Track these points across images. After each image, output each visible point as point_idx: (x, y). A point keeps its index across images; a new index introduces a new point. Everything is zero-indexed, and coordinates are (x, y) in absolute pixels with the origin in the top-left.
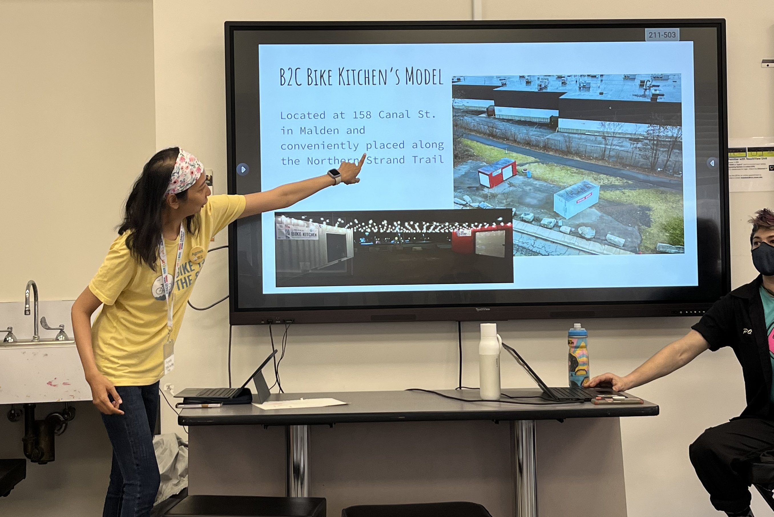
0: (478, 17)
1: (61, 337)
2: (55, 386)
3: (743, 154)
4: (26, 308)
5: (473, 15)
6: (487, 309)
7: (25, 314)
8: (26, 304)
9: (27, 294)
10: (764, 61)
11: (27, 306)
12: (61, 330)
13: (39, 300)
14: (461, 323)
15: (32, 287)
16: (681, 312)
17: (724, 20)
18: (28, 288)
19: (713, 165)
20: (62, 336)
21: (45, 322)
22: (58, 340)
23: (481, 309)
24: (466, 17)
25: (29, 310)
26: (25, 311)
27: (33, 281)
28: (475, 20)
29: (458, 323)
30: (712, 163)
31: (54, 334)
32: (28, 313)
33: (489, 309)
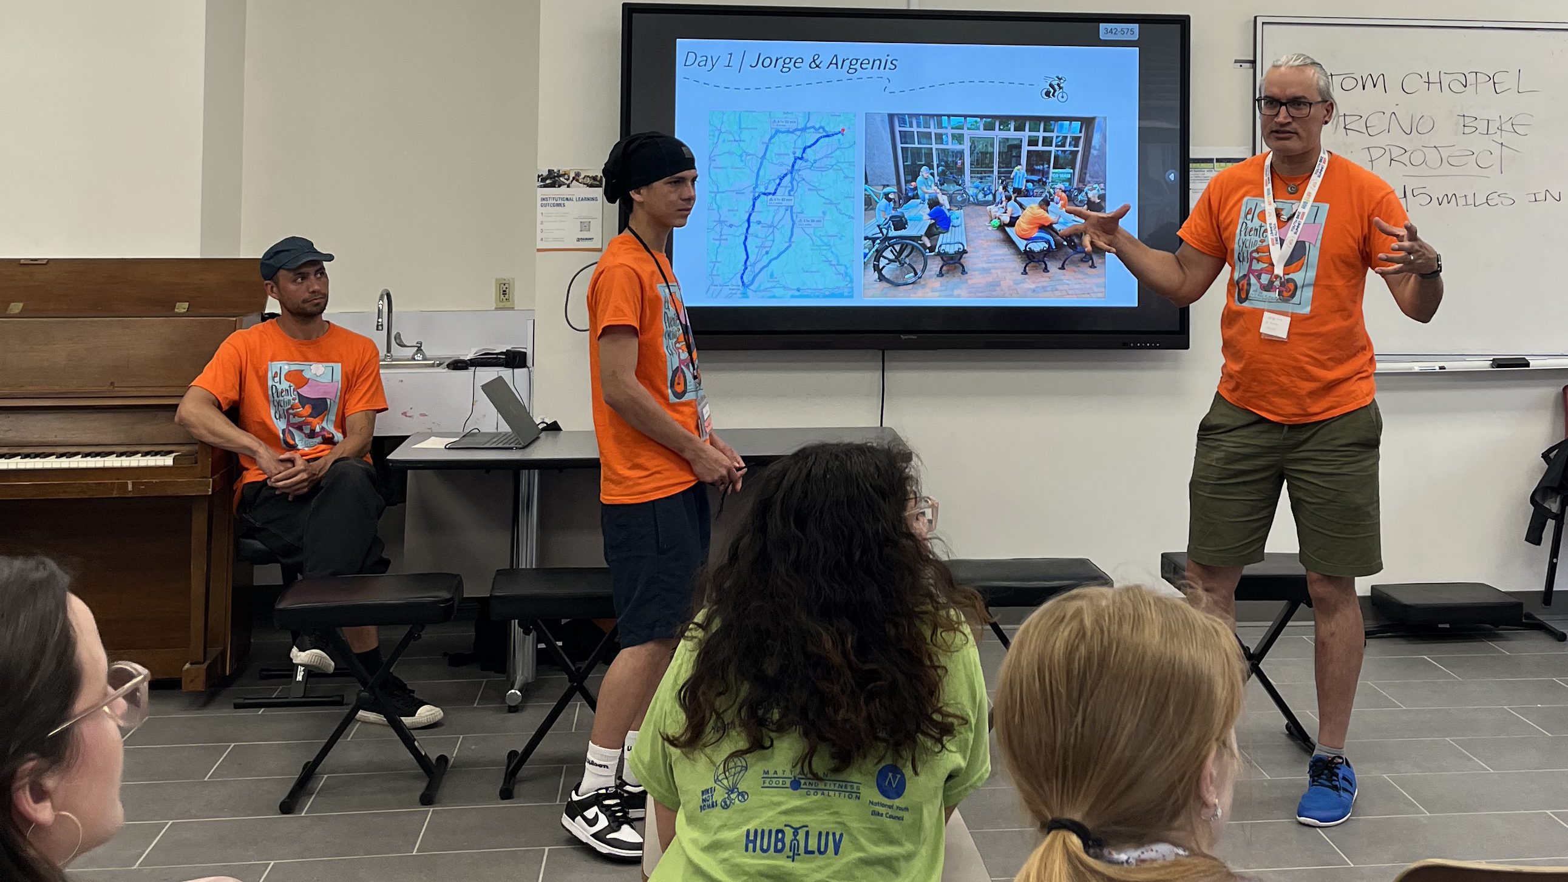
0: (915, 6)
1: (419, 357)
2: (410, 417)
3: (1210, 165)
4: (378, 322)
5: (909, 4)
6: (913, 337)
7: (377, 329)
8: (379, 318)
9: (380, 306)
10: (1236, 61)
11: (380, 320)
12: (419, 347)
13: (393, 310)
14: (886, 352)
15: (386, 296)
16: (1132, 345)
17: (1188, 17)
18: (381, 298)
19: (1173, 179)
20: (419, 355)
21: (400, 339)
22: (414, 359)
23: (906, 337)
24: (902, 6)
25: (382, 325)
26: (378, 326)
27: (388, 290)
28: (911, 8)
29: (881, 352)
30: (1172, 177)
31: (410, 352)
32: (380, 328)
33: (916, 337)
